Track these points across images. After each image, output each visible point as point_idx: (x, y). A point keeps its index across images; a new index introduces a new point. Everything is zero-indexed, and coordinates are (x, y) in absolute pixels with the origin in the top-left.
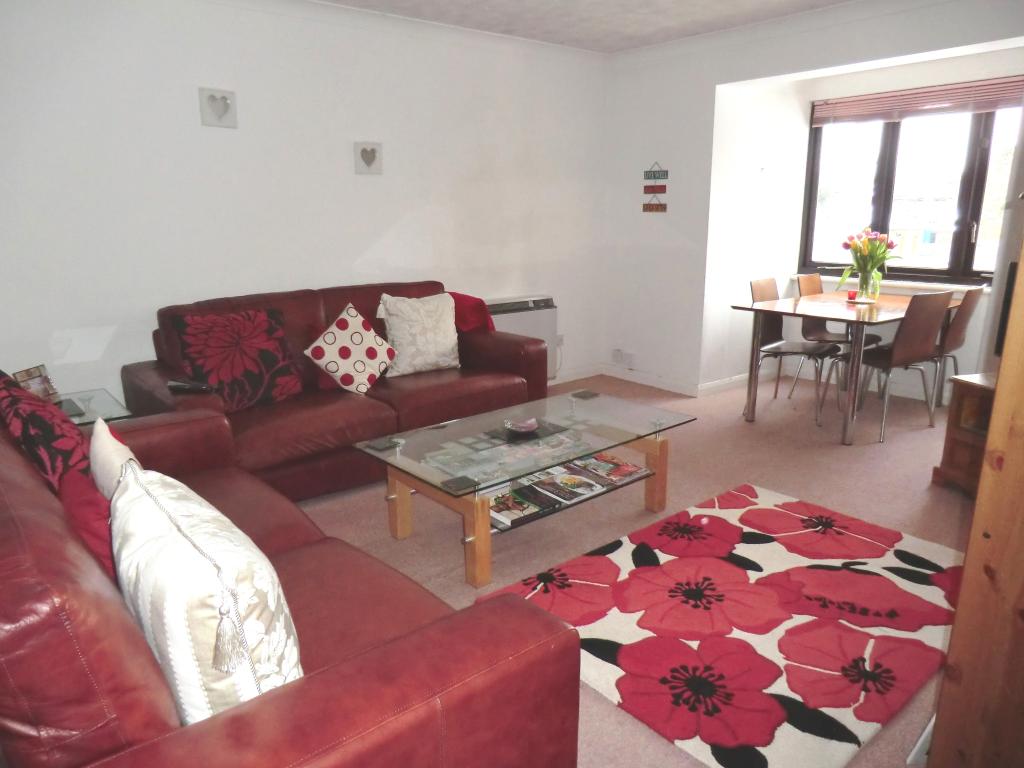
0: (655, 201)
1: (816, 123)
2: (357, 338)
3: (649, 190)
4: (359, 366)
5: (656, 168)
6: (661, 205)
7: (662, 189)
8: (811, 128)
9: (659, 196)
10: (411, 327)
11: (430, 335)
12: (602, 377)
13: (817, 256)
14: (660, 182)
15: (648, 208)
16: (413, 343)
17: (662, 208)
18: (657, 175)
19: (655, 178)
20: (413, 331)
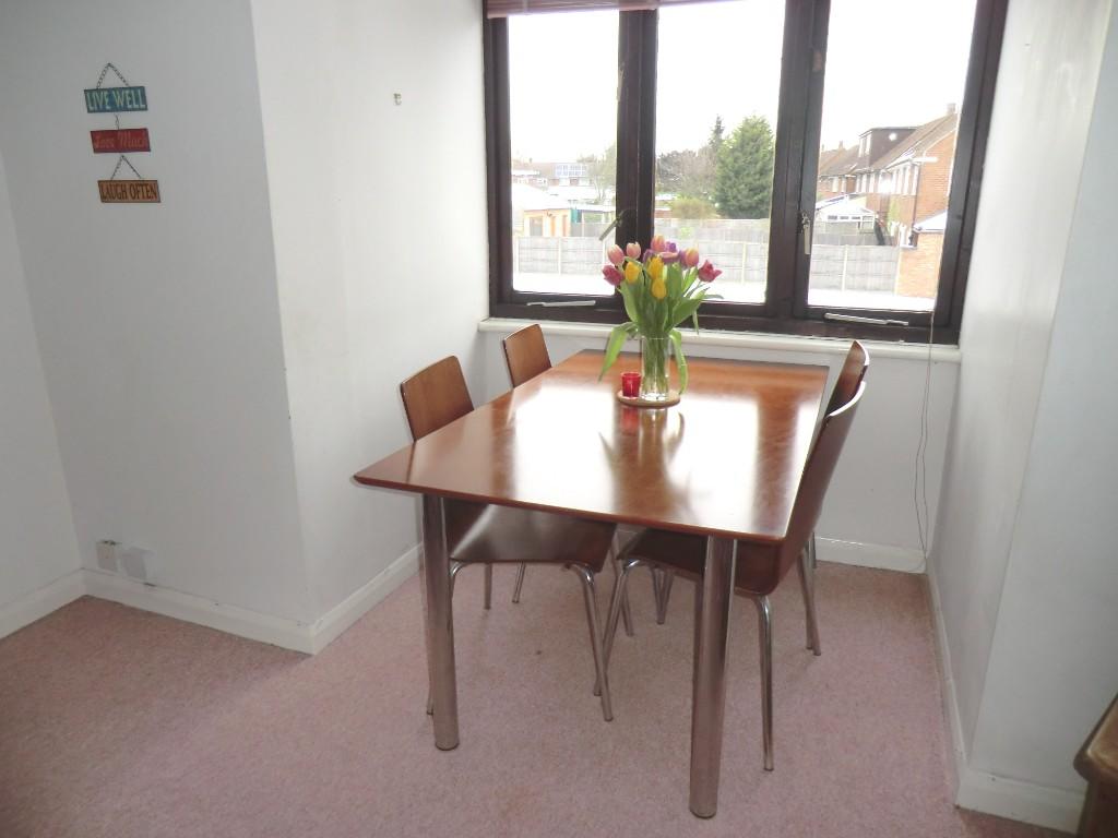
0: (126, 174)
1: (495, 10)
3: (106, 141)
5: (112, 81)
6: (142, 184)
7: (136, 140)
8: (486, 22)
9: (135, 157)
12: (85, 600)
13: (524, 281)
14: (129, 121)
15: (113, 191)
17: (145, 191)
18: (119, 101)
19: (115, 108)
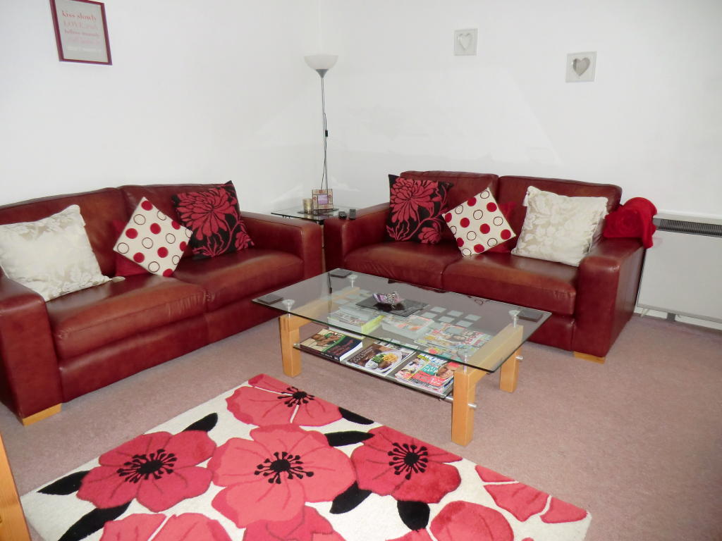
2: (478, 215)
4: (472, 236)
10: (537, 218)
11: (551, 229)
16: (532, 232)
20: (537, 222)
